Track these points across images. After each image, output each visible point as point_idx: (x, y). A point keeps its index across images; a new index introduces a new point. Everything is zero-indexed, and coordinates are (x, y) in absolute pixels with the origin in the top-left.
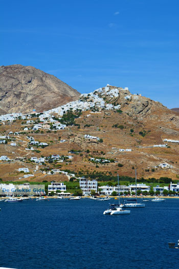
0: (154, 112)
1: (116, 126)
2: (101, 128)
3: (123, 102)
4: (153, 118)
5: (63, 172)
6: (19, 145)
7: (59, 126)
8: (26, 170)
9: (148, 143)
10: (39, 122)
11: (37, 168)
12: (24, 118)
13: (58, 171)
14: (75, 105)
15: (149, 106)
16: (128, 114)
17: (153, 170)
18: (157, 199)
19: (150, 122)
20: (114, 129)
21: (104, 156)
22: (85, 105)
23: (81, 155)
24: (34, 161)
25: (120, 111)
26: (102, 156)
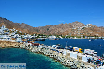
3: (91, 26)
6: (77, 32)
7: (82, 29)
9: (95, 31)
10: (79, 29)
11: (79, 35)
13: (82, 35)
18: (96, 39)
20: (90, 30)
21: (88, 33)
22: (86, 26)
23: (85, 33)
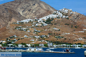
0: (81, 19)
1: (66, 24)
2: (60, 25)
4: (80, 21)
5: (45, 41)
6: (31, 32)
7: (45, 24)
8: (33, 40)
9: (77, 31)
10: (38, 23)
11: (37, 39)
12: (32, 21)
13: (44, 41)
14: (51, 16)
15: (79, 16)
16: (71, 19)
17: (76, 41)
19: (79, 23)
20: (65, 25)
21: (60, 36)
23: (52, 35)
24: (36, 37)
25: (68, 18)
26: (59, 36)
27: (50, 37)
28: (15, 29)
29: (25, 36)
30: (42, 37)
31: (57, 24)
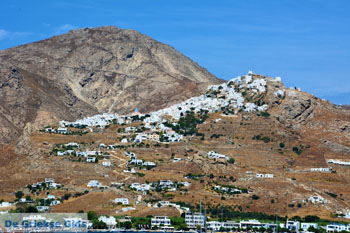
0: (318, 117)
1: (258, 138)
2: (235, 140)
3: (271, 100)
4: (316, 126)
5: (174, 205)
6: (115, 165)
8: (125, 201)
9: (304, 164)
11: (140, 198)
12: (121, 121)
13: (168, 203)
14: (198, 103)
15: (311, 108)
16: (278, 119)
17: (300, 206)
19: (311, 132)
20: (254, 142)
22: (213, 104)
23: (202, 181)
24: (135, 189)
25: (265, 114)
26: (231, 183)
27: (192, 187)
28: (51, 153)
29: (92, 183)
30: (161, 190)
31: (221, 138)
